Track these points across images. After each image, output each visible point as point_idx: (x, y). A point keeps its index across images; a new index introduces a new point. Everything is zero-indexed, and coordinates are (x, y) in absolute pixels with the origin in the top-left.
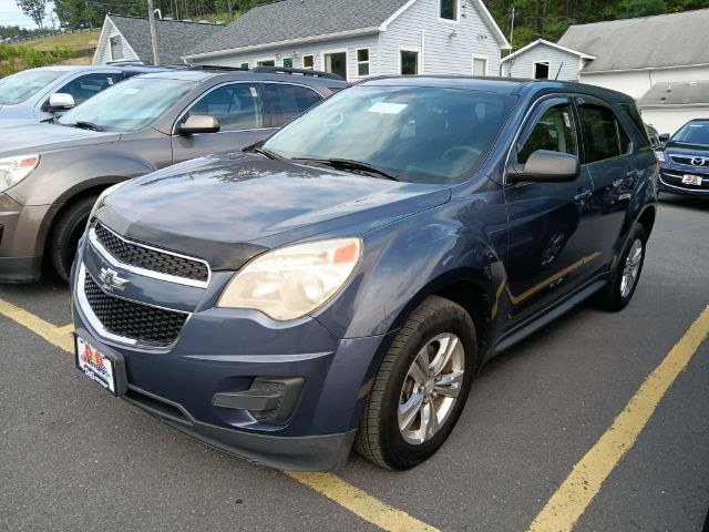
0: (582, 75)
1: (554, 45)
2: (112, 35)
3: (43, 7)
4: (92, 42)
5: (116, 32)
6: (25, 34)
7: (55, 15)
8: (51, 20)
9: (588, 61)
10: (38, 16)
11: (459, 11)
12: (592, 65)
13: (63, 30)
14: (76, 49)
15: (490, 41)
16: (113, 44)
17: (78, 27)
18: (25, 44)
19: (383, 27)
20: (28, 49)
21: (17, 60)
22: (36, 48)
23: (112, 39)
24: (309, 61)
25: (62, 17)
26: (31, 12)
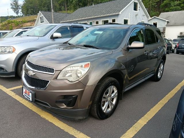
0: (166, 26)
1: (157, 17)
2: (41, 16)
3: (19, 11)
4: (35, 18)
5: (42, 15)
6: (14, 17)
7: (21, 12)
8: (20, 14)
9: (168, 22)
10: (17, 13)
11: (138, 8)
12: (169, 23)
13: (24, 16)
14: (27, 20)
15: (145, 17)
16: (41, 19)
17: (27, 15)
18: (15, 19)
19: (120, 13)
20: (16, 21)
21: (13, 24)
22: (17, 20)
23: (41, 17)
24: (97, 23)
25: (23, 13)
26: (16, 12)
